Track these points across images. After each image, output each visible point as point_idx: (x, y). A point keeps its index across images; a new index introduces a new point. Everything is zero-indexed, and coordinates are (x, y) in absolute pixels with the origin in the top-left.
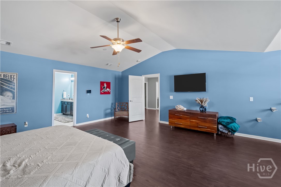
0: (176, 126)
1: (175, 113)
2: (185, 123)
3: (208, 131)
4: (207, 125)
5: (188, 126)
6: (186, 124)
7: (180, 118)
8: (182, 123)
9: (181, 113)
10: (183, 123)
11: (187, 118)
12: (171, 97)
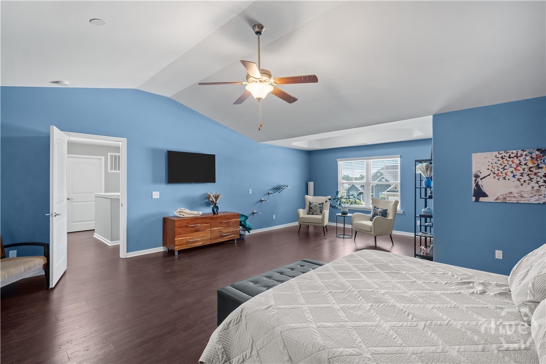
0: (189, 246)
1: (188, 223)
2: (203, 236)
3: (232, 237)
4: (231, 230)
5: (208, 240)
6: (205, 238)
7: (197, 231)
8: (198, 238)
9: (198, 221)
10: (200, 237)
11: (206, 228)
12: (156, 195)
